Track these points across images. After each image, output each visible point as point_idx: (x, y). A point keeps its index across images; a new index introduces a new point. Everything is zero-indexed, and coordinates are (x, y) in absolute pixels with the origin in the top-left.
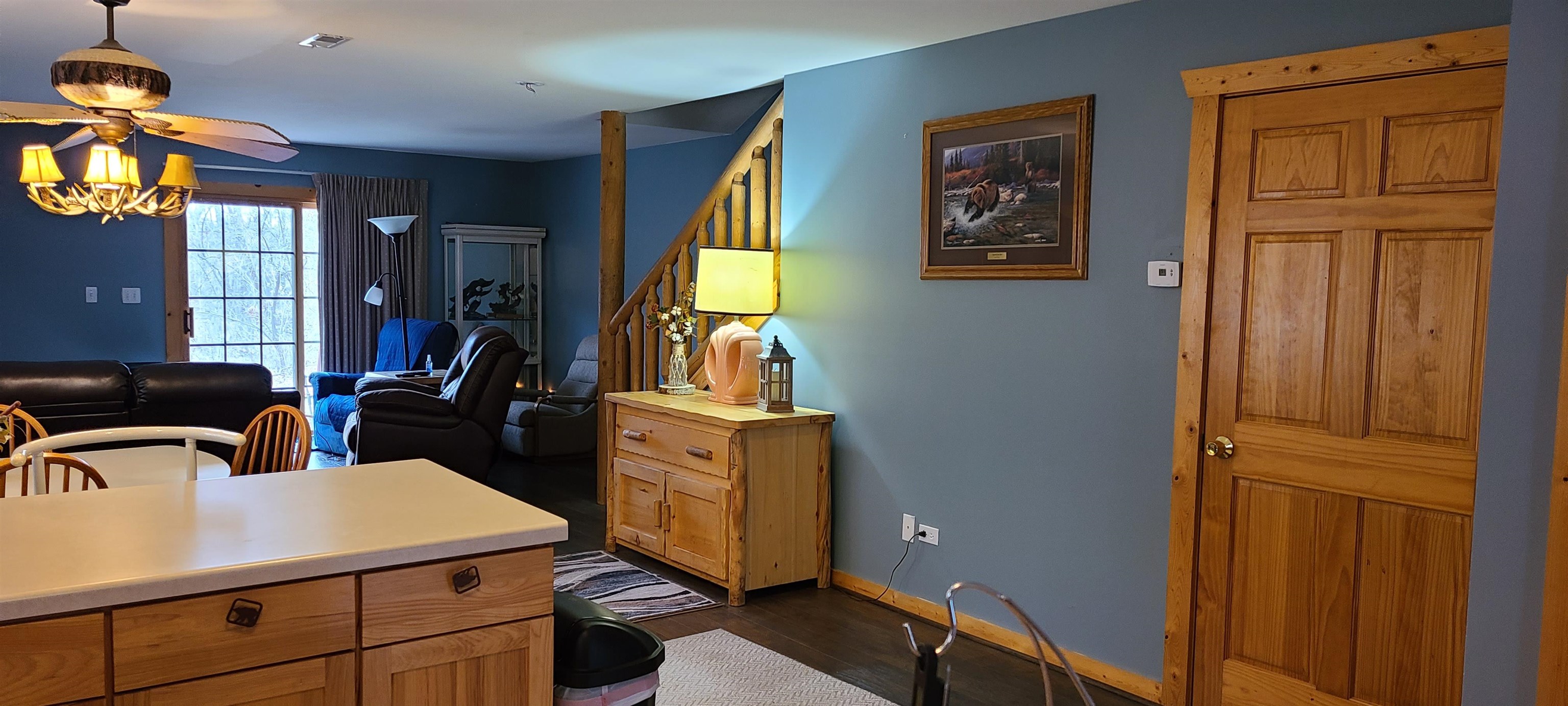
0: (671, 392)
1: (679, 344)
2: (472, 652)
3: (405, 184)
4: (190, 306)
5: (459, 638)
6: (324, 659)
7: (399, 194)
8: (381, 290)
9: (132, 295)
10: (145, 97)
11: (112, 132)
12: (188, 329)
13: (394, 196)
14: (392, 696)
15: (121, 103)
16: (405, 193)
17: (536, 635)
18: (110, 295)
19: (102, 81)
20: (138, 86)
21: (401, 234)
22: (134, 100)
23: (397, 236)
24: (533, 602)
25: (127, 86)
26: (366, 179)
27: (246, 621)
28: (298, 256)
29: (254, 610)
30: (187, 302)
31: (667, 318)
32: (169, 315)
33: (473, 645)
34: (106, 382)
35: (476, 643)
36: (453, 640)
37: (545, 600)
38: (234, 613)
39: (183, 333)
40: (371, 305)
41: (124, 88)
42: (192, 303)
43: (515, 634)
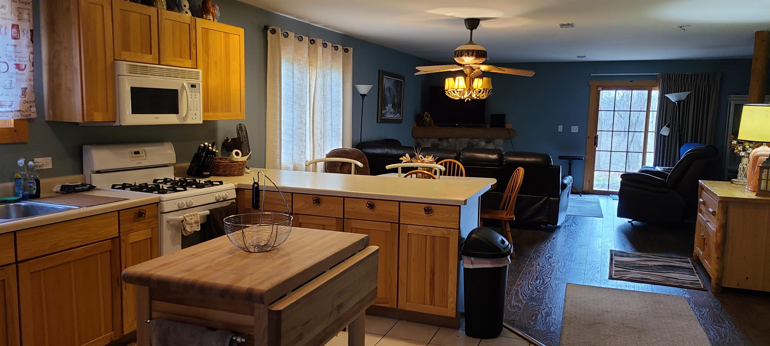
0: (735, 183)
1: (745, 157)
2: (431, 233)
3: (707, 75)
4: (598, 134)
5: (427, 228)
6: (390, 223)
7: (703, 81)
8: (669, 128)
9: (575, 129)
10: (475, 59)
11: (468, 72)
12: (596, 144)
13: (700, 82)
14: (408, 240)
15: (468, 62)
16: (706, 80)
17: (452, 234)
18: (567, 129)
19: (462, 56)
20: (472, 56)
21: (682, 101)
22: (472, 61)
23: (679, 102)
24: (451, 223)
25: (468, 56)
26: (685, 74)
27: (370, 207)
28: (648, 113)
29: (372, 205)
30: (596, 133)
31: (736, 143)
32: (588, 137)
33: (432, 232)
34: (495, 157)
35: (432, 231)
36: (425, 228)
37: (456, 224)
38: (368, 204)
39: (594, 145)
40: (664, 136)
41: (468, 57)
42: (598, 133)
43: (445, 232)
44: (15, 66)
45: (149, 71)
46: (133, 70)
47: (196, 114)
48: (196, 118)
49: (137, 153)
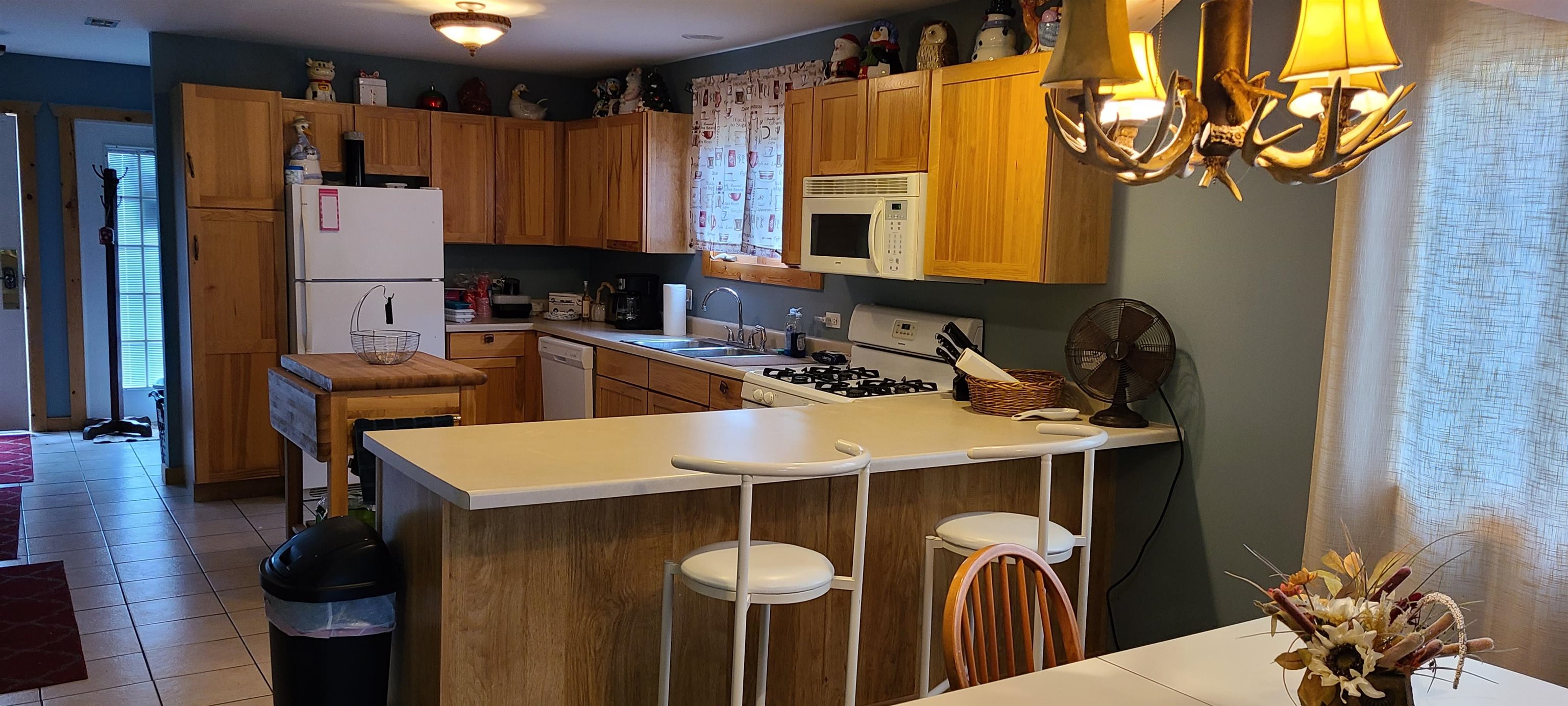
44: (731, 196)
45: (835, 187)
46: (816, 190)
47: (897, 261)
48: (897, 268)
49: (906, 327)
